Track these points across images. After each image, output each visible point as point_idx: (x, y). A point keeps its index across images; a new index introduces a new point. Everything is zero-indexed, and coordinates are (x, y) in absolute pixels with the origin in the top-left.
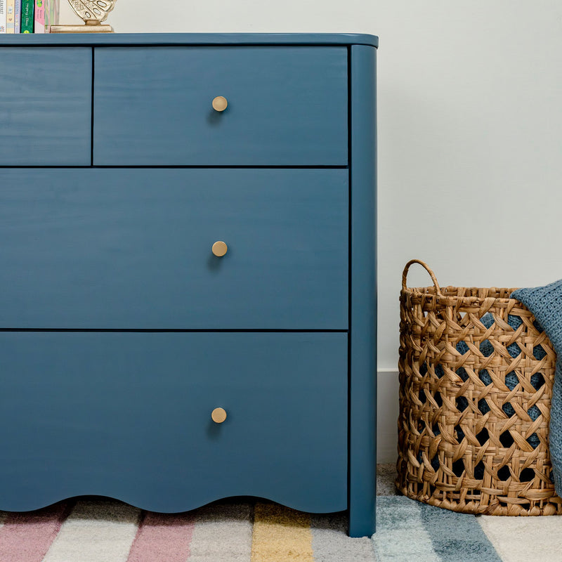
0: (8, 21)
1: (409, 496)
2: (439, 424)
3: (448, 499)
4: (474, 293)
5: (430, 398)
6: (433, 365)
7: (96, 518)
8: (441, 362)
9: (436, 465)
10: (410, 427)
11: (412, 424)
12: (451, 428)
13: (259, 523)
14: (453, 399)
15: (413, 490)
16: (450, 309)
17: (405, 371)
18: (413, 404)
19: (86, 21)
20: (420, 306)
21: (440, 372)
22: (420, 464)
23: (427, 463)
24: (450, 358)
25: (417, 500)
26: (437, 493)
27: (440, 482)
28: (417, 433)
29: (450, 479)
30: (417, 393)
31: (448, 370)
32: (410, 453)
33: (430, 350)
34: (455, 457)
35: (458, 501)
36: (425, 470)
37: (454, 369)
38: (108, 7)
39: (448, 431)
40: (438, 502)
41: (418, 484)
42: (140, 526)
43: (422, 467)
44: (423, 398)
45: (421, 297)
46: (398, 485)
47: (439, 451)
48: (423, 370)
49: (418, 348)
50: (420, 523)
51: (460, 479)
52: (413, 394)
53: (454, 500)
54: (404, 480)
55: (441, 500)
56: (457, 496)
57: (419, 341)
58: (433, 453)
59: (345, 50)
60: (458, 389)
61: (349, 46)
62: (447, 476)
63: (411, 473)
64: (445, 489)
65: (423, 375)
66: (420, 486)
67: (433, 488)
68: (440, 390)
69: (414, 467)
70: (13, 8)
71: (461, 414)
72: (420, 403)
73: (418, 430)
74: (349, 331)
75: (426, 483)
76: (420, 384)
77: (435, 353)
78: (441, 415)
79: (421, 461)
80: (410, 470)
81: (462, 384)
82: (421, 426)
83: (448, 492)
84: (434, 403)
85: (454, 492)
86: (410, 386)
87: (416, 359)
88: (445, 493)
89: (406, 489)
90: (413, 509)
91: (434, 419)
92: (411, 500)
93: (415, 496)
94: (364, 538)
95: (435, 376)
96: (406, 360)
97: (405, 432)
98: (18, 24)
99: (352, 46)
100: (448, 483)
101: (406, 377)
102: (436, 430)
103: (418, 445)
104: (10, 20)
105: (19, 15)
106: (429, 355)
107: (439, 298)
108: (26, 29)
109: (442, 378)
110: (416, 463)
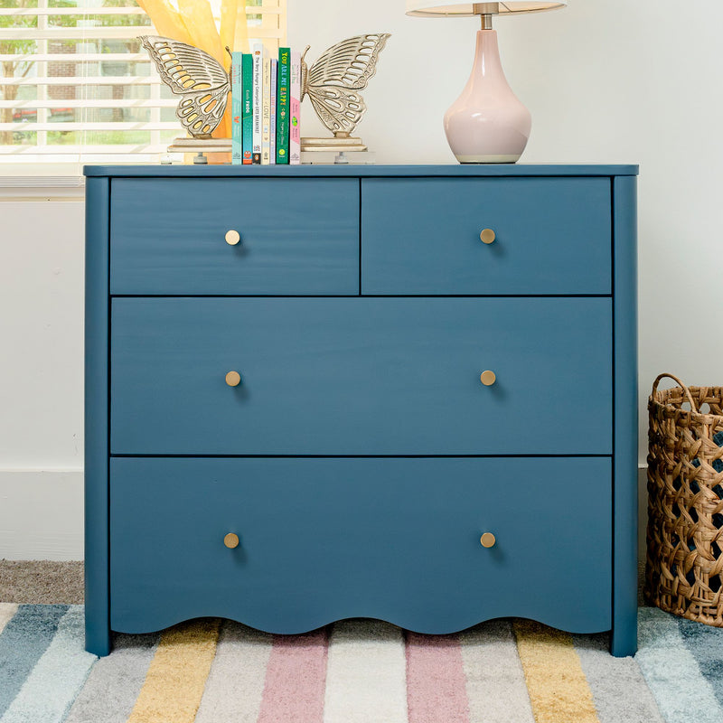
0: (264, 140)
1: (661, 608)
2: (695, 540)
3: (705, 614)
4: (716, 392)
5: (685, 513)
6: (687, 480)
7: (361, 638)
8: (696, 479)
9: (691, 580)
10: (662, 539)
11: (666, 536)
12: (707, 545)
13: (522, 642)
14: (710, 515)
15: (667, 602)
16: (705, 428)
17: (656, 483)
18: (665, 516)
19: (335, 134)
20: (673, 420)
21: (695, 489)
22: (675, 577)
23: (682, 577)
24: (704, 475)
25: (672, 614)
26: (693, 607)
27: (696, 597)
28: (671, 546)
29: (706, 593)
30: (671, 506)
31: (703, 487)
32: (664, 565)
33: (684, 466)
34: (712, 572)
35: (714, 616)
36: (680, 584)
37: (710, 486)
38: (356, 118)
39: (703, 547)
40: (693, 617)
41: (672, 597)
42: (407, 646)
43: (677, 581)
44: (677, 511)
45: (674, 412)
46: (648, 594)
47: (694, 566)
48: (677, 484)
49: (672, 463)
50: (680, 640)
51: (717, 595)
52: (666, 507)
53: (710, 615)
54: (656, 590)
55: (697, 614)
56: (714, 612)
57: (672, 455)
58: (689, 567)
59: (608, 182)
60: (715, 506)
61: (612, 177)
62: (704, 591)
63: (665, 585)
64: (701, 605)
65: (677, 489)
66: (675, 599)
67: (688, 602)
68: (696, 506)
69: (667, 580)
70: (268, 127)
71: (718, 531)
72: (674, 517)
73: (672, 544)
74: (613, 456)
75: (680, 597)
76: (674, 498)
77: (690, 469)
78: (697, 530)
79: (675, 574)
80: (663, 582)
81: (718, 501)
82: (676, 540)
83: (704, 607)
84: (689, 517)
85: (711, 607)
86: (662, 498)
87: (669, 472)
88: (701, 608)
89: (658, 599)
90: (671, 622)
91: (689, 534)
92: (665, 614)
93: (669, 609)
94: (628, 657)
95: (689, 491)
96: (657, 472)
97: (657, 545)
98: (273, 143)
99: (616, 178)
100: (704, 598)
101: (657, 489)
102: (691, 544)
103: (672, 558)
104: (266, 139)
105: (274, 134)
106: (684, 470)
107: (693, 415)
108: (282, 147)
109: (698, 494)
110: (670, 577)
